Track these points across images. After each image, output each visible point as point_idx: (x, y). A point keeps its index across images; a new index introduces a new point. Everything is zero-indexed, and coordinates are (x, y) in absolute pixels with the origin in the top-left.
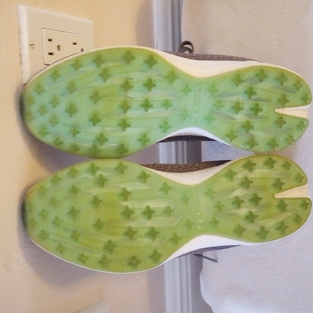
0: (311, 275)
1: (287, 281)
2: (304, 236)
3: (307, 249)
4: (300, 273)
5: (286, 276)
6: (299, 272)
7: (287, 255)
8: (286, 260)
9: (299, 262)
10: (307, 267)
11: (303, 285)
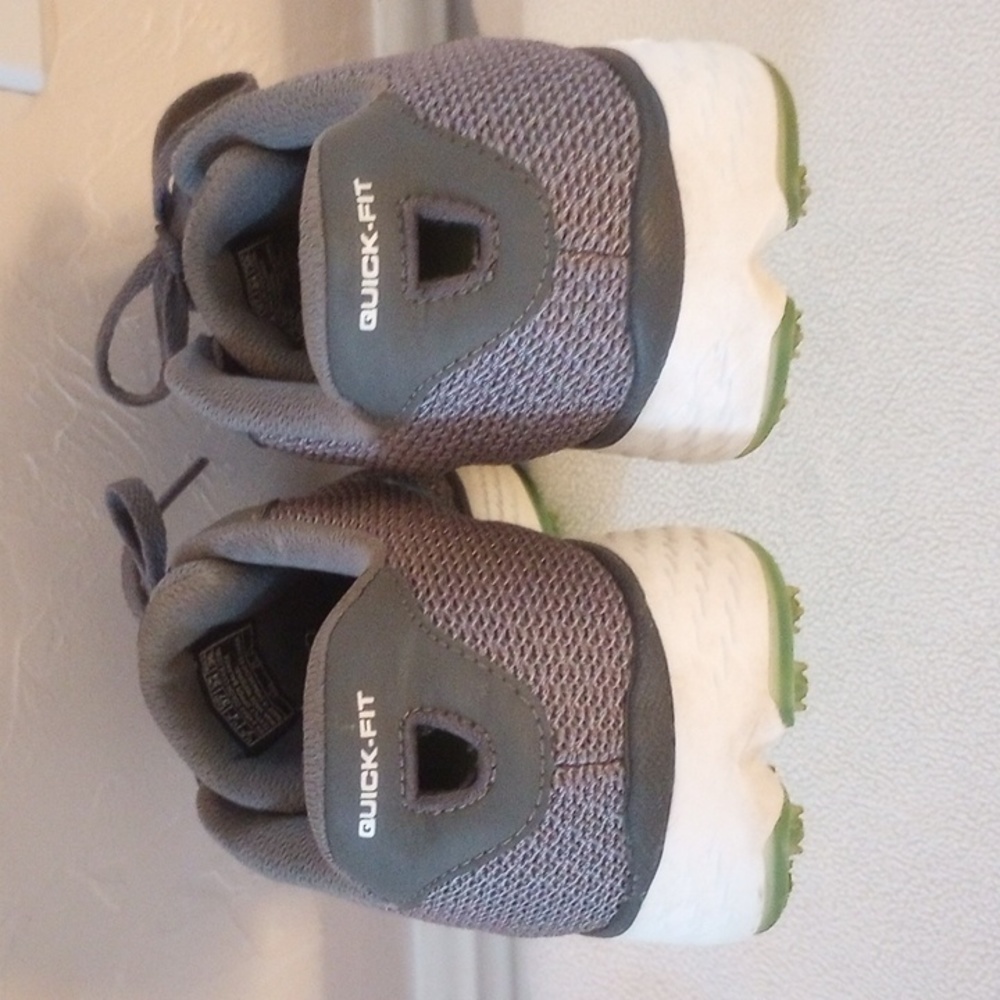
0: (990, 940)
1: (879, 964)
2: (955, 760)
3: (971, 824)
4: (938, 933)
5: (877, 943)
6: (933, 925)
7: (881, 847)
8: (878, 869)
9: (932, 882)
10: (974, 907)
11: (954, 989)
